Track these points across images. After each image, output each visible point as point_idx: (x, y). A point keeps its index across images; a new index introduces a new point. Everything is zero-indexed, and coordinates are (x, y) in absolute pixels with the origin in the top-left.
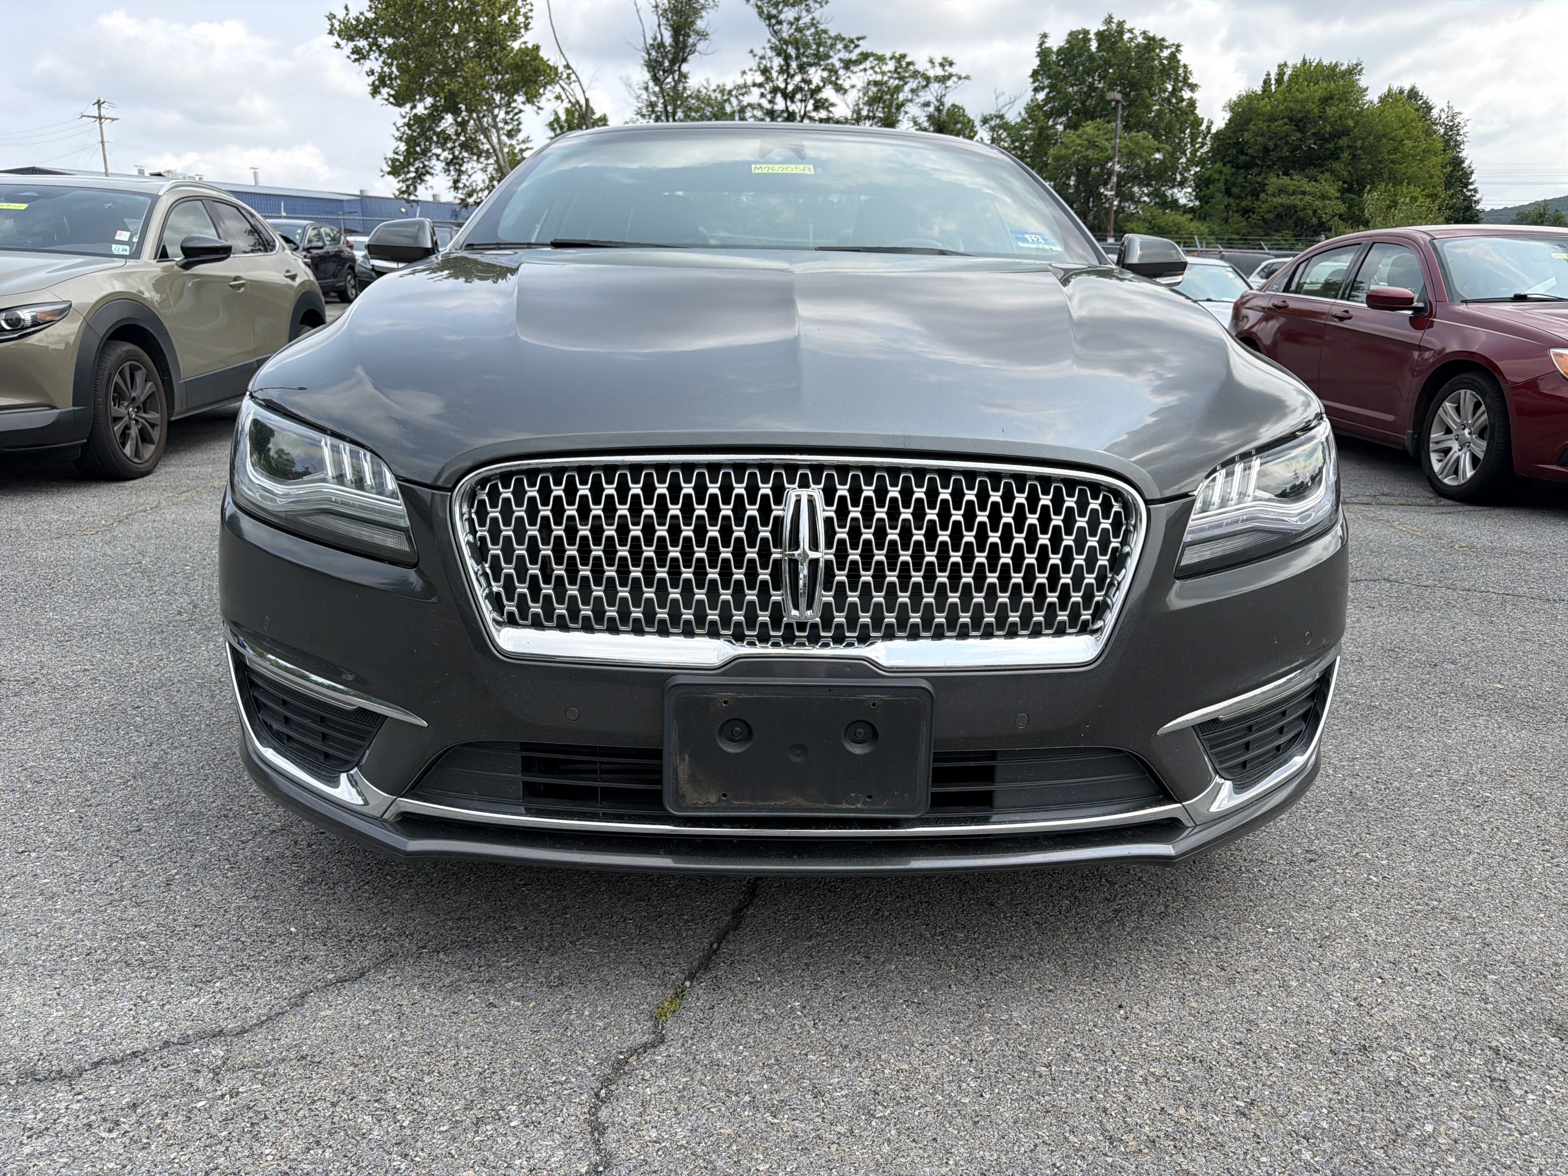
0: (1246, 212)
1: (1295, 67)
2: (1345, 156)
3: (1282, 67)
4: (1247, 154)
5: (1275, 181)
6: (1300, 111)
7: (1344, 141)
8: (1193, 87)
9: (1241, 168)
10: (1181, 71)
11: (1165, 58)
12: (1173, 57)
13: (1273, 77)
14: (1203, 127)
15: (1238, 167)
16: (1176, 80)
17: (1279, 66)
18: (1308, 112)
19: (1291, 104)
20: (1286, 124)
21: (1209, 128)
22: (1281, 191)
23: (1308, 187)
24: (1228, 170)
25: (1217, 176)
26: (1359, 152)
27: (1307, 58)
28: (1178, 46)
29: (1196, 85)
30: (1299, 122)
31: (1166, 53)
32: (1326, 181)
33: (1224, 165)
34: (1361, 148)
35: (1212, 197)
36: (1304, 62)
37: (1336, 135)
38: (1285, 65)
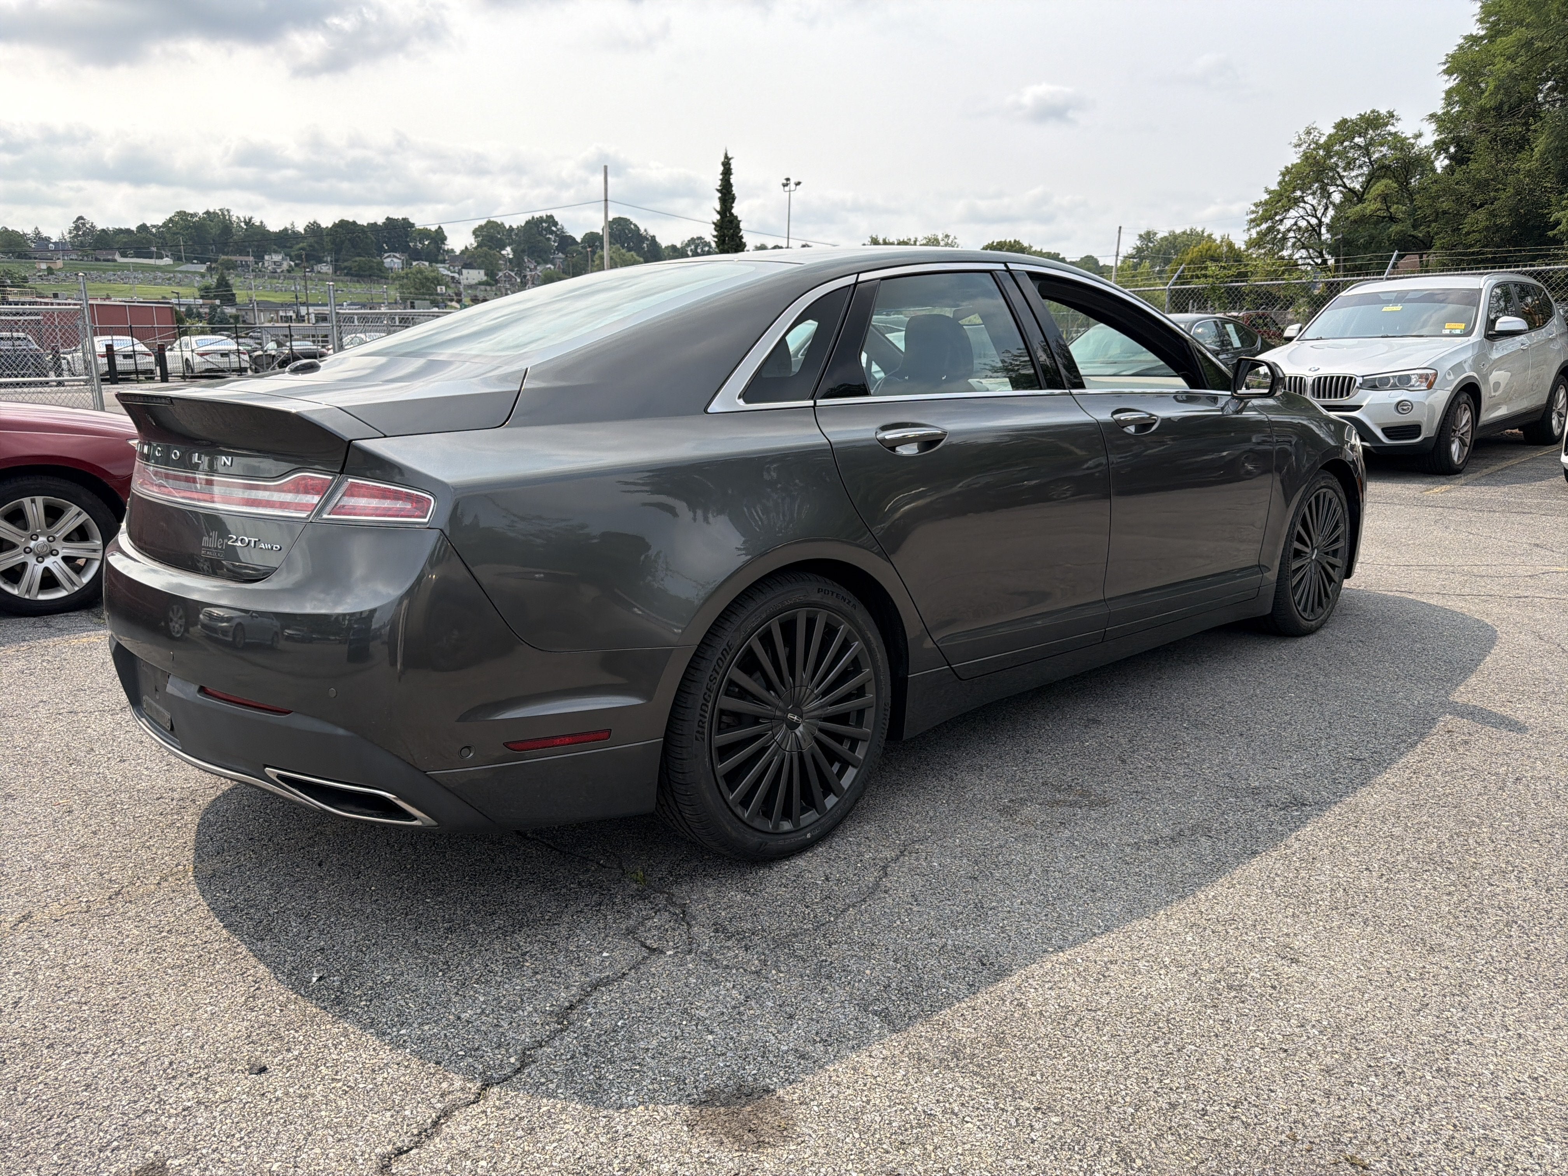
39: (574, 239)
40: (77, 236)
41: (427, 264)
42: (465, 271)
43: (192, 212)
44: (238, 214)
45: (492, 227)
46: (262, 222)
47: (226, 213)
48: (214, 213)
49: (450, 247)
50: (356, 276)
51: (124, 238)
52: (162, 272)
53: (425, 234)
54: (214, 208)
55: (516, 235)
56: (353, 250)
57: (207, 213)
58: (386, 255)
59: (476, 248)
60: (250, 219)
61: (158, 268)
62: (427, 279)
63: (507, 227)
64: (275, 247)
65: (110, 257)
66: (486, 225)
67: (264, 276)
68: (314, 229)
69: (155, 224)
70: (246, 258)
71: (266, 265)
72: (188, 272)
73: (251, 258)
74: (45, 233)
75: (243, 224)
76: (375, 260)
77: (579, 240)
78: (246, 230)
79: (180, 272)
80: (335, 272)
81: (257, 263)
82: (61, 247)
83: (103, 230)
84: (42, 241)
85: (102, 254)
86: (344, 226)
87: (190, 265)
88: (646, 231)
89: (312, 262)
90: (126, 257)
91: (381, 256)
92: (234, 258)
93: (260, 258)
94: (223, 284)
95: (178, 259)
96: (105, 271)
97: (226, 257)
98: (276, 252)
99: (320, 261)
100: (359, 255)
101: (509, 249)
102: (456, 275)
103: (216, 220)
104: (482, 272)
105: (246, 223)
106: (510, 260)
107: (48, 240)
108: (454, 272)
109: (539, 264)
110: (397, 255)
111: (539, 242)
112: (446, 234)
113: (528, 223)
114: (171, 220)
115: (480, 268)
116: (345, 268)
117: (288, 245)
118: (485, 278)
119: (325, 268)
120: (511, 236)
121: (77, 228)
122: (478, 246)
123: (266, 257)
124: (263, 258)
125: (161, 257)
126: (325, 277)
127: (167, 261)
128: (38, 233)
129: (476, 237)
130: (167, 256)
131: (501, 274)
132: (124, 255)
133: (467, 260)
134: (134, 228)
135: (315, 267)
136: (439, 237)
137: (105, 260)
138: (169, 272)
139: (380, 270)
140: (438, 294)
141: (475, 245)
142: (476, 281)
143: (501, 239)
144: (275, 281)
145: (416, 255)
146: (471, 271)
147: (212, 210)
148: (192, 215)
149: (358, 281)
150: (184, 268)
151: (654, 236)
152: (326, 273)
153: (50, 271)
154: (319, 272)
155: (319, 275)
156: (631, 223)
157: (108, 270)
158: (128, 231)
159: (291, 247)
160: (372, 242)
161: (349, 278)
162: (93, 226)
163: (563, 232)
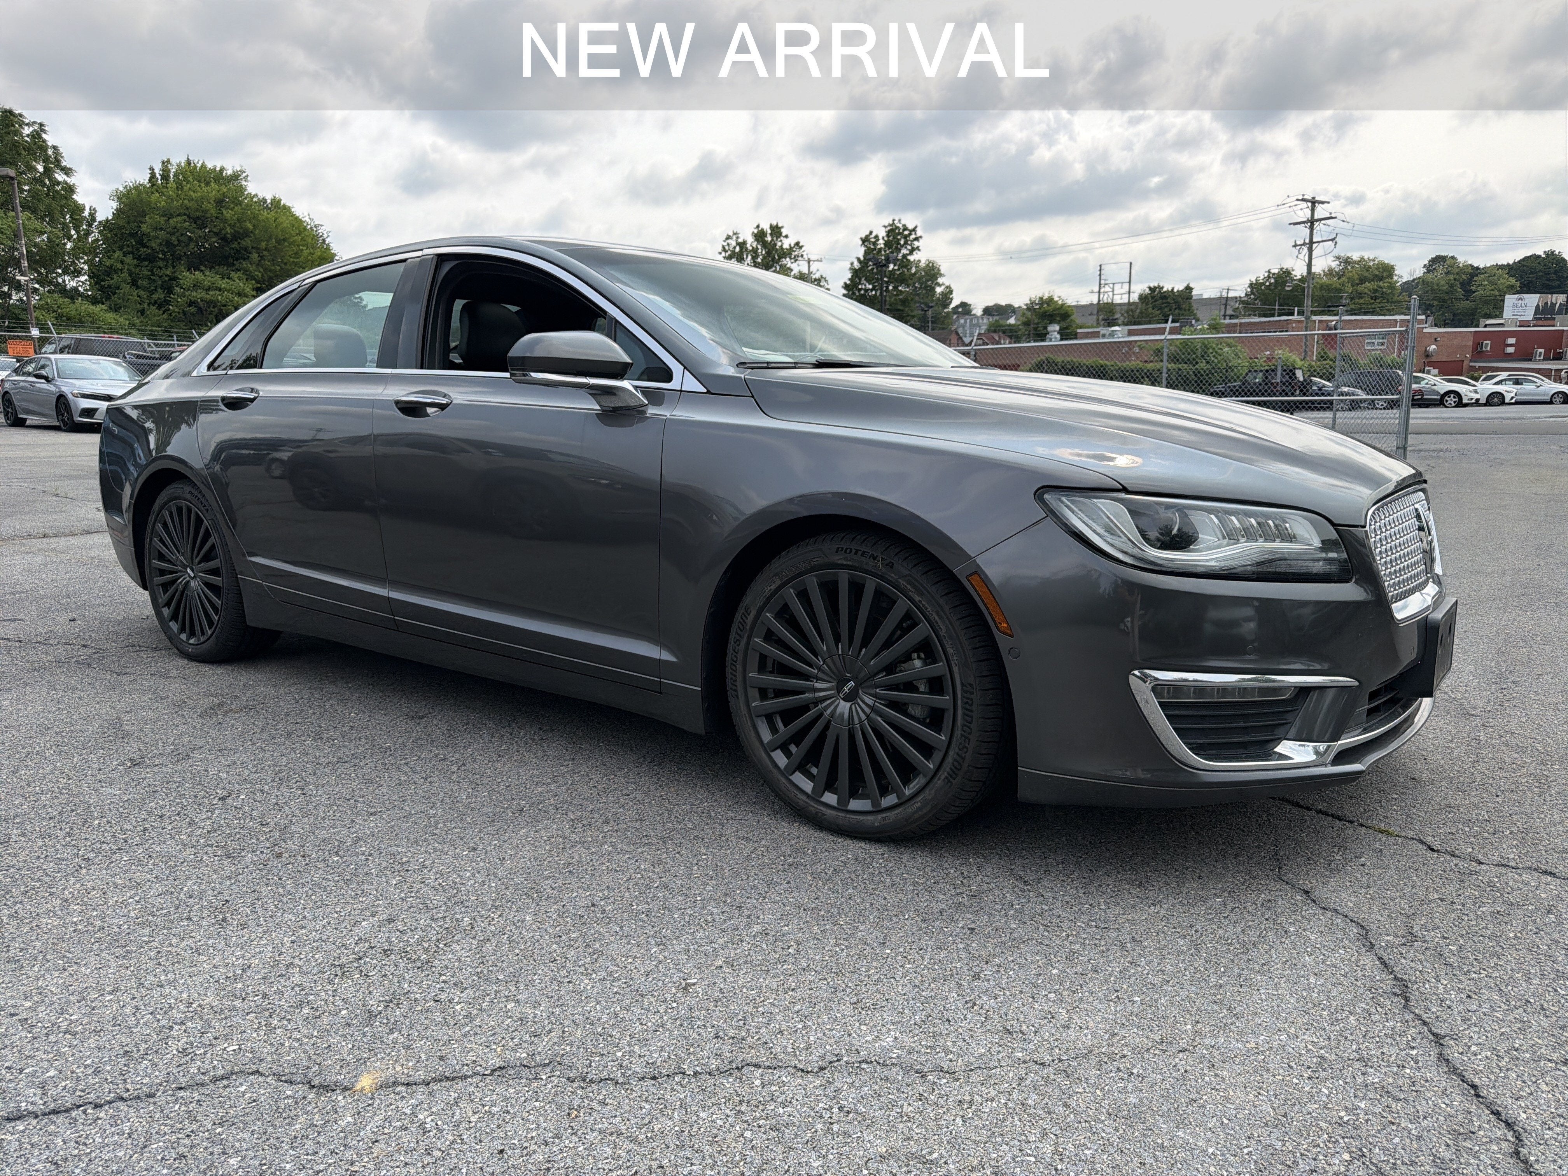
0: (162, 305)
1: (179, 165)
2: (255, 256)
3: (166, 163)
4: (147, 247)
5: (187, 277)
6: (197, 210)
7: (247, 242)
8: (67, 171)
9: (145, 259)
10: (50, 152)
11: (28, 136)
12: (37, 136)
13: (157, 172)
14: (86, 213)
15: (139, 258)
16: (46, 160)
17: (163, 162)
18: (205, 211)
19: (186, 202)
20: (185, 221)
21: (92, 215)
22: (196, 286)
23: (223, 283)
24: (129, 259)
25: (120, 266)
26: (265, 253)
27: (191, 159)
28: (41, 125)
29: (70, 169)
30: (199, 220)
31: (27, 131)
32: (239, 278)
33: (125, 255)
34: (266, 250)
35: (118, 288)
36: (189, 162)
37: (237, 237)
38: (168, 161)
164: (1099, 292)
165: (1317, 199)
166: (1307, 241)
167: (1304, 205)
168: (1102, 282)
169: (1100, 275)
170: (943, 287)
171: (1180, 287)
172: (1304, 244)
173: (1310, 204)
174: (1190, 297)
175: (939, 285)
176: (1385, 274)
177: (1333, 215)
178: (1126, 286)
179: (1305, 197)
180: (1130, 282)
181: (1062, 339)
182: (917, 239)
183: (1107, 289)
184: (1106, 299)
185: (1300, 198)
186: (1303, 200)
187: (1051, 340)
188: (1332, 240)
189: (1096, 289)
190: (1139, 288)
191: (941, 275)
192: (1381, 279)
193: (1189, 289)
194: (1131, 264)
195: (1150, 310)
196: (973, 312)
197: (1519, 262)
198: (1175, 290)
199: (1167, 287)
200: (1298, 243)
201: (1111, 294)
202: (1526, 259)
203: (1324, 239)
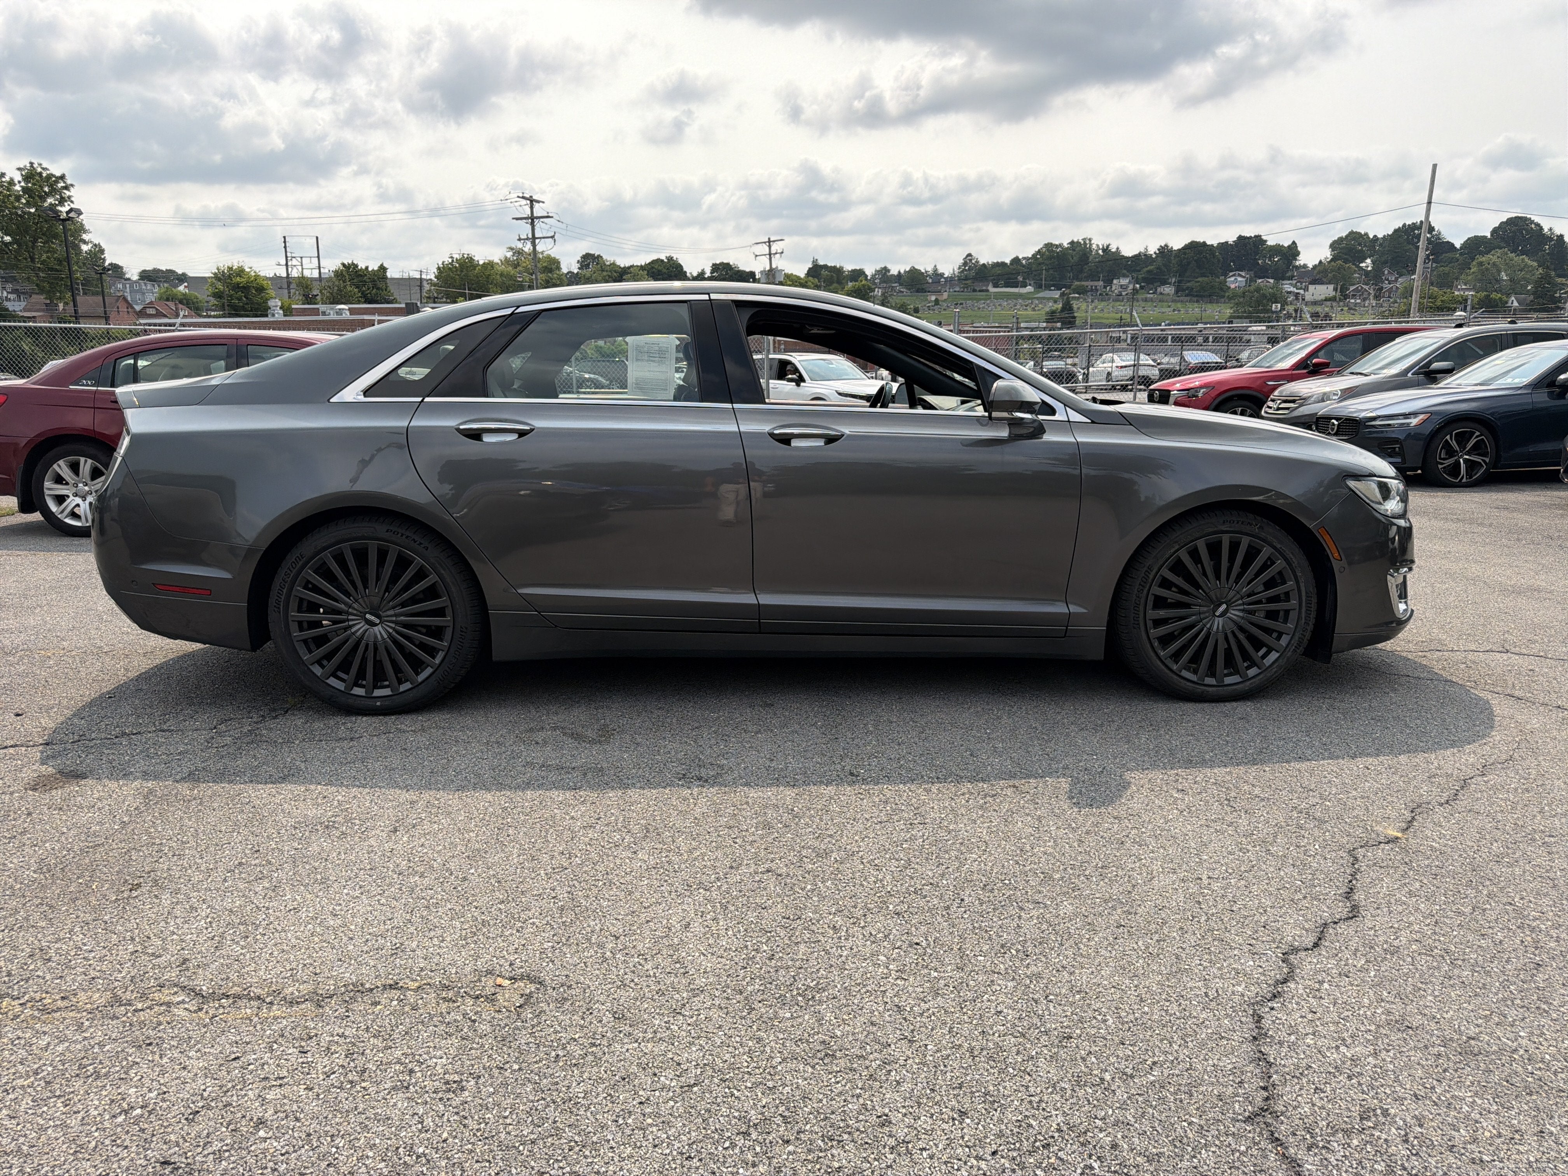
39: (1453, 245)
40: (962, 272)
41: (1272, 281)
42: (1311, 287)
43: (1057, 243)
44: (1098, 242)
45: (1354, 239)
46: (1118, 248)
47: (1088, 242)
48: (1078, 242)
49: (1302, 263)
50: (1197, 296)
51: (998, 271)
52: (1023, 299)
53: (1277, 249)
54: (1078, 237)
55: (1381, 245)
56: (1197, 270)
57: (1072, 243)
58: (1231, 274)
59: (1329, 262)
60: (1108, 246)
61: (1020, 296)
62: (1264, 296)
63: (1371, 237)
64: (1125, 271)
65: (984, 288)
66: (1347, 236)
67: (1109, 299)
68: (1164, 251)
69: (1025, 256)
70: (1096, 283)
71: (1114, 288)
72: (1044, 298)
73: (1101, 283)
74: (940, 271)
75: (1100, 252)
76: (1217, 280)
77: (1458, 246)
78: (1102, 256)
79: (1037, 298)
80: (1177, 292)
81: (1105, 287)
82: (950, 280)
83: (984, 264)
84: (937, 275)
85: (979, 286)
86: (1195, 248)
87: (1047, 292)
88: (1551, 229)
89: (1156, 284)
90: (998, 287)
91: (1226, 275)
92: (1085, 283)
93: (1109, 282)
94: (1067, 307)
95: (1039, 287)
96: (978, 300)
97: (1078, 283)
98: (1125, 276)
99: (1164, 283)
100: (1203, 275)
101: (1369, 261)
102: (1302, 292)
103: (1078, 249)
104: (1331, 287)
105: (1104, 250)
106: (1367, 273)
107: (942, 275)
108: (1301, 289)
109: (1401, 275)
110: (1243, 274)
111: (1406, 251)
112: (1299, 249)
113: (1396, 231)
114: (1039, 252)
115: (1330, 283)
116: (1187, 288)
117: (1138, 268)
118: (1333, 294)
119: (1168, 290)
120: (1374, 246)
121: (965, 264)
122: (1332, 260)
123: (1115, 281)
124: (1111, 282)
125: (1024, 286)
126: (1165, 298)
127: (1029, 289)
128: (935, 270)
129: (1333, 251)
130: (1030, 285)
131: (1352, 288)
132: (996, 286)
133: (1319, 274)
134: (1008, 261)
135: (1159, 289)
136: (1292, 251)
137: (980, 291)
138: (1029, 299)
139: (1221, 289)
140: (1273, 312)
141: (1330, 257)
142: (1323, 297)
143: (1362, 250)
144: (1118, 303)
145: (1263, 273)
146: (1318, 287)
147: (1075, 240)
148: (1057, 246)
149: (1197, 301)
150: (1041, 295)
151: (1562, 236)
152: (1168, 294)
153: (937, 302)
154: (1161, 294)
155: (1161, 296)
156: (1532, 222)
157: (981, 300)
158: (1003, 264)
159: (1139, 271)
160: (1219, 261)
161: (1188, 298)
162: (977, 262)
163: (1440, 239)
164: (287, 265)
165: (534, 198)
166: (530, 236)
167: (524, 202)
168: (289, 255)
169: (285, 247)
170: (90, 245)
171: (374, 266)
172: (528, 239)
173: (528, 202)
174: (385, 278)
175: (85, 242)
176: (553, 267)
177: (550, 215)
178: (315, 261)
179: (525, 195)
180: (318, 257)
181: (285, 316)
182: (66, 188)
183: (294, 262)
184: (295, 273)
185: (521, 195)
186: (523, 198)
187: (273, 315)
188: (552, 237)
189: (283, 262)
190: (331, 265)
191: (85, 231)
192: (551, 271)
193: (383, 269)
194: (317, 238)
195: (349, 288)
196: (127, 276)
197: (649, 264)
198: (370, 269)
199: (362, 265)
200: (522, 237)
201: (300, 268)
202: (653, 262)
203: (545, 235)
